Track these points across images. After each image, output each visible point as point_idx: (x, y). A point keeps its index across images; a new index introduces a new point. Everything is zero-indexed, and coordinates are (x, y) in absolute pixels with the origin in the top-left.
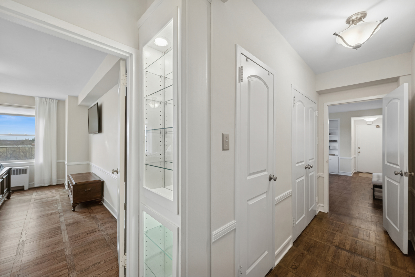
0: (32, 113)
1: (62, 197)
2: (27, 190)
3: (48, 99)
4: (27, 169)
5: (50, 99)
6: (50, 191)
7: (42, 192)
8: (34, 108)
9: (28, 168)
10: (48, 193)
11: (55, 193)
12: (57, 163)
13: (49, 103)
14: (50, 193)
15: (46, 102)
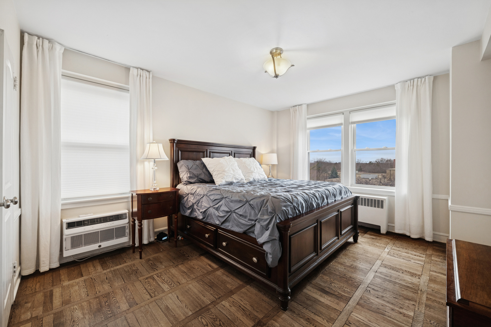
0: (390, 112)
1: (432, 285)
2: (383, 234)
3: (416, 80)
4: (384, 201)
5: (418, 78)
6: (415, 253)
7: (401, 249)
8: (394, 104)
9: (385, 199)
10: (409, 257)
11: (423, 263)
12: (433, 199)
13: (417, 86)
14: (412, 259)
15: (412, 87)
